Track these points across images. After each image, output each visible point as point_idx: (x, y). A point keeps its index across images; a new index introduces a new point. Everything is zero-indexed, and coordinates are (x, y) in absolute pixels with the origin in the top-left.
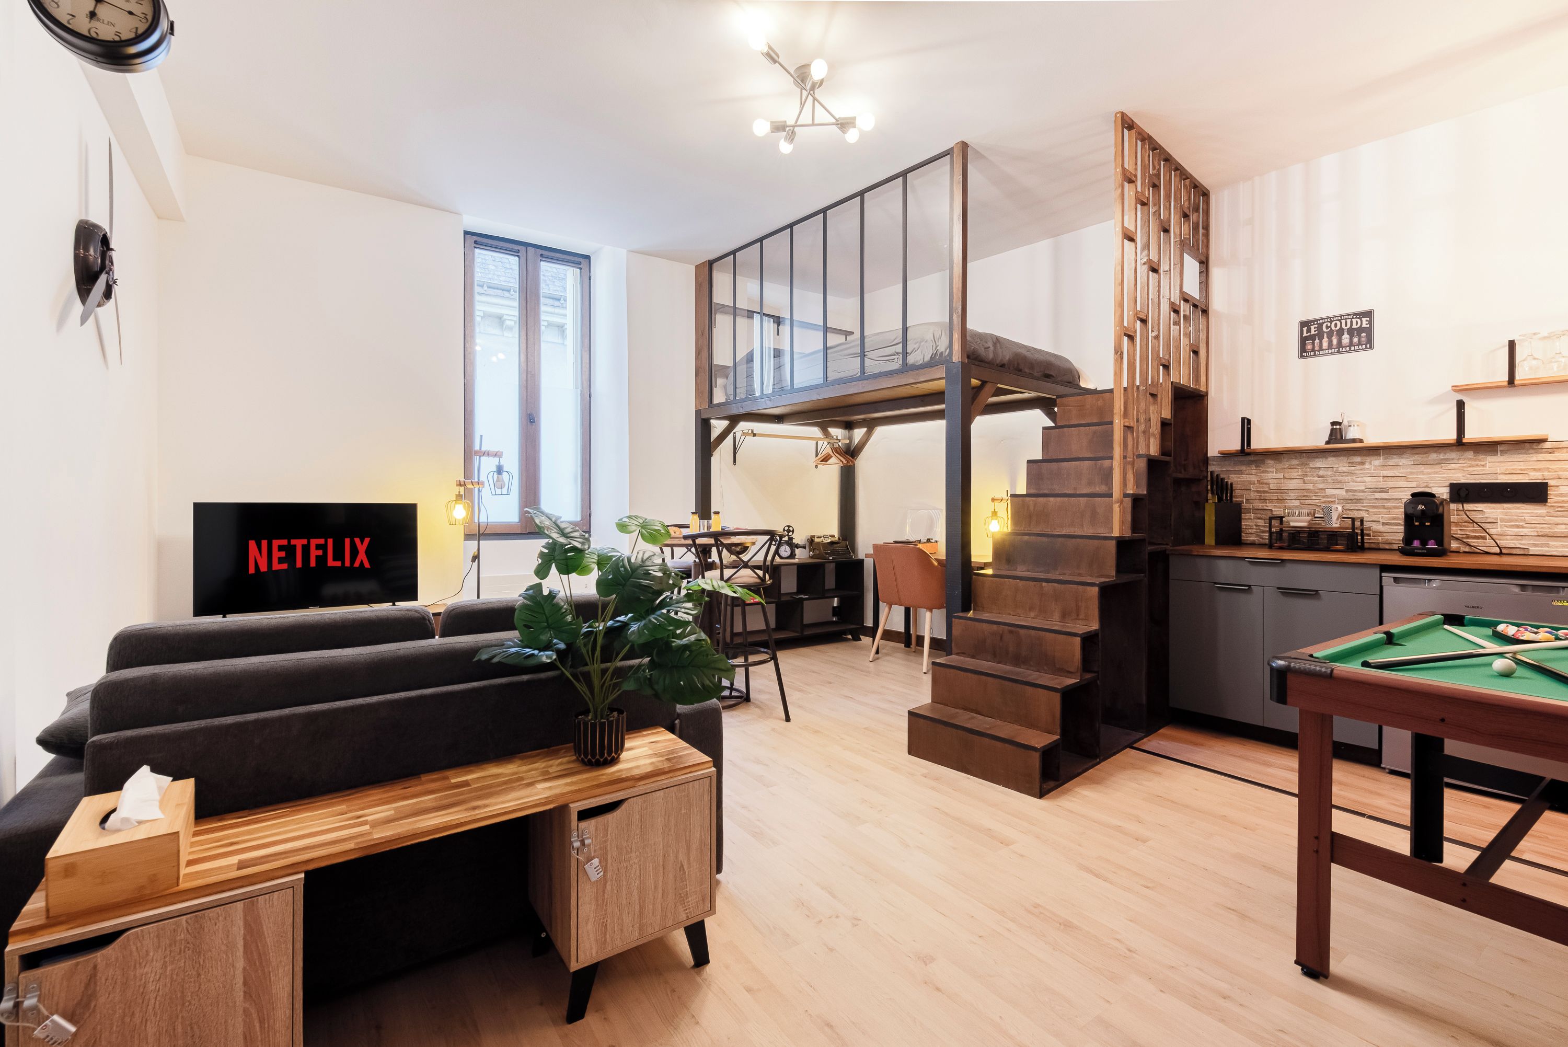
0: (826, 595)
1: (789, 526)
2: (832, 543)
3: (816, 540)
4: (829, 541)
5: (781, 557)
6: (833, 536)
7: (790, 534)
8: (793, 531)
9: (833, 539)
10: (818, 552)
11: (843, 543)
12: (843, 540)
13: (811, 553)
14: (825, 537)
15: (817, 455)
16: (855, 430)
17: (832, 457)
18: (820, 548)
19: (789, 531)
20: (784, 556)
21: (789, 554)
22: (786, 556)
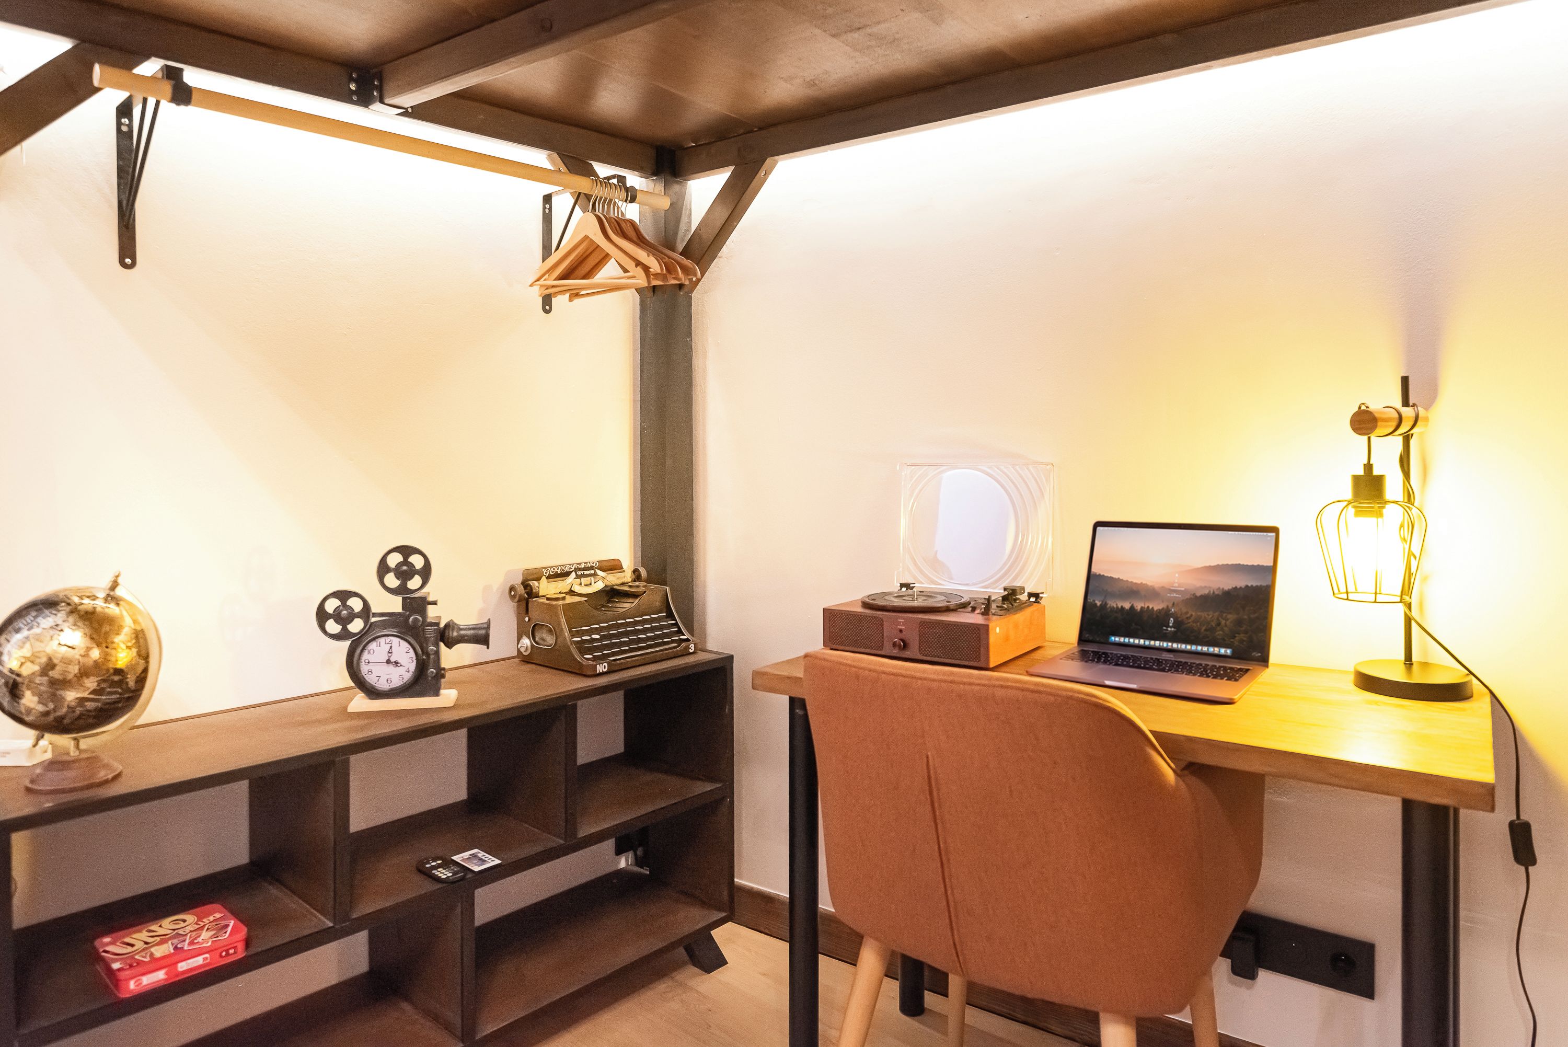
0: (583, 832)
1: (406, 551)
2: (612, 594)
3: (546, 588)
4: (599, 586)
5: (373, 693)
6: (613, 566)
7: (414, 583)
8: (426, 573)
9: (613, 579)
10: (550, 640)
11: (653, 595)
12: (649, 580)
13: (526, 642)
14: (584, 571)
15: (547, 250)
16: (689, 182)
17: (606, 257)
18: (559, 623)
19: (405, 572)
20: (383, 685)
21: (408, 677)
22: (397, 683)
